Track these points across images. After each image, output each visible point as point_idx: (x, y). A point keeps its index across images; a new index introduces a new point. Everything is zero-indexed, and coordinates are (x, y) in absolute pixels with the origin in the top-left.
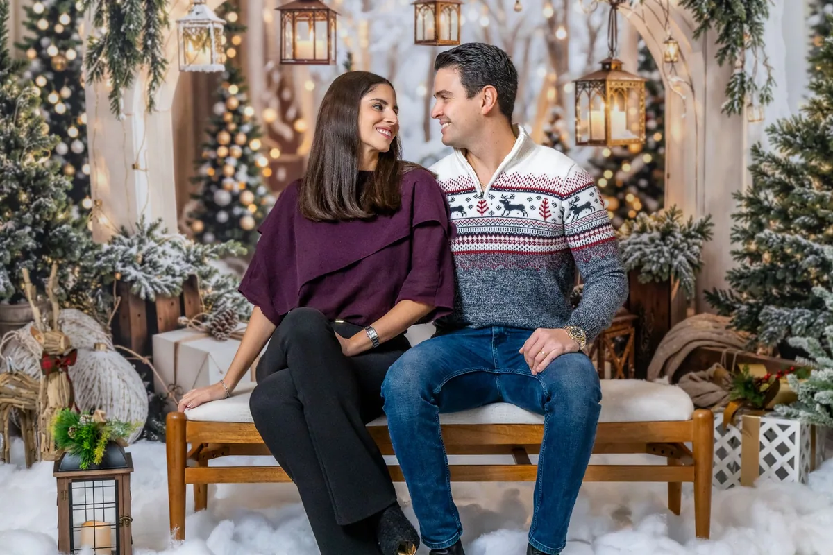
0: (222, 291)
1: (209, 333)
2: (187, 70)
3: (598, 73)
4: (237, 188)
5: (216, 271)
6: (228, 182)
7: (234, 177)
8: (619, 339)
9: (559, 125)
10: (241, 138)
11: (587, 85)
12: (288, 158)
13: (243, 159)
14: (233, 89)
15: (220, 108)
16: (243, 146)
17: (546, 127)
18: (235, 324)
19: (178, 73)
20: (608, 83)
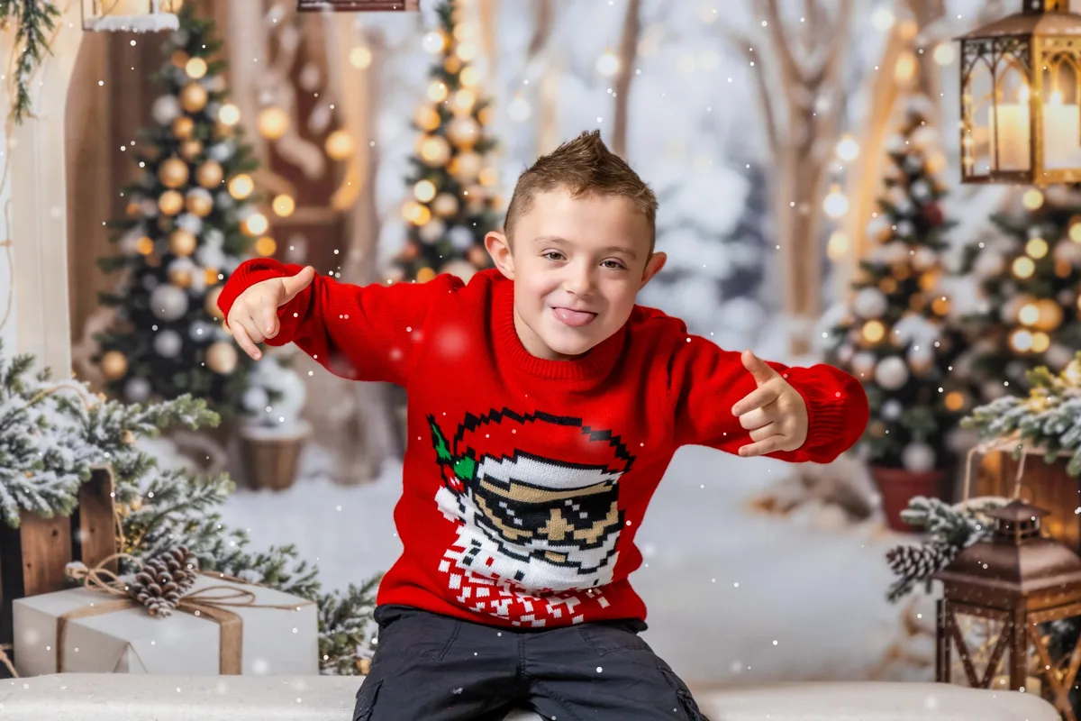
0: (164, 505)
1: (133, 599)
2: (98, 27)
3: (1014, 18)
4: (200, 280)
5: (152, 462)
6: (182, 268)
7: (194, 257)
8: (1060, 626)
9: (923, 137)
10: (212, 173)
11: (989, 46)
12: (311, 215)
13: (214, 218)
14: (196, 68)
15: (166, 109)
16: (216, 191)
17: (894, 142)
18: (190, 578)
19: (79, 35)
20: (1037, 42)
